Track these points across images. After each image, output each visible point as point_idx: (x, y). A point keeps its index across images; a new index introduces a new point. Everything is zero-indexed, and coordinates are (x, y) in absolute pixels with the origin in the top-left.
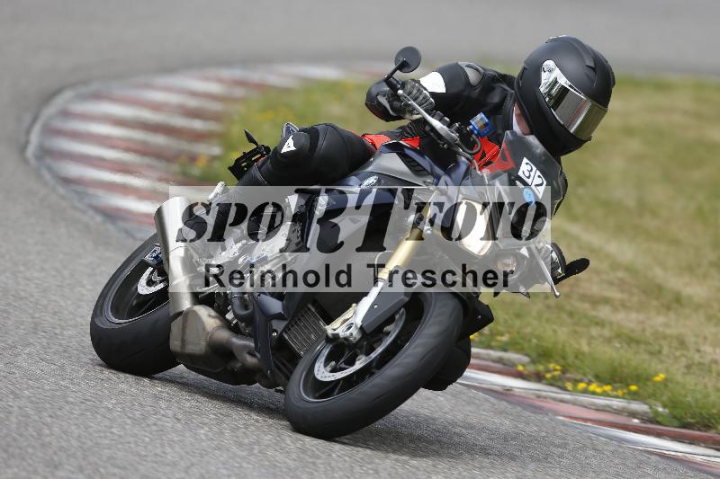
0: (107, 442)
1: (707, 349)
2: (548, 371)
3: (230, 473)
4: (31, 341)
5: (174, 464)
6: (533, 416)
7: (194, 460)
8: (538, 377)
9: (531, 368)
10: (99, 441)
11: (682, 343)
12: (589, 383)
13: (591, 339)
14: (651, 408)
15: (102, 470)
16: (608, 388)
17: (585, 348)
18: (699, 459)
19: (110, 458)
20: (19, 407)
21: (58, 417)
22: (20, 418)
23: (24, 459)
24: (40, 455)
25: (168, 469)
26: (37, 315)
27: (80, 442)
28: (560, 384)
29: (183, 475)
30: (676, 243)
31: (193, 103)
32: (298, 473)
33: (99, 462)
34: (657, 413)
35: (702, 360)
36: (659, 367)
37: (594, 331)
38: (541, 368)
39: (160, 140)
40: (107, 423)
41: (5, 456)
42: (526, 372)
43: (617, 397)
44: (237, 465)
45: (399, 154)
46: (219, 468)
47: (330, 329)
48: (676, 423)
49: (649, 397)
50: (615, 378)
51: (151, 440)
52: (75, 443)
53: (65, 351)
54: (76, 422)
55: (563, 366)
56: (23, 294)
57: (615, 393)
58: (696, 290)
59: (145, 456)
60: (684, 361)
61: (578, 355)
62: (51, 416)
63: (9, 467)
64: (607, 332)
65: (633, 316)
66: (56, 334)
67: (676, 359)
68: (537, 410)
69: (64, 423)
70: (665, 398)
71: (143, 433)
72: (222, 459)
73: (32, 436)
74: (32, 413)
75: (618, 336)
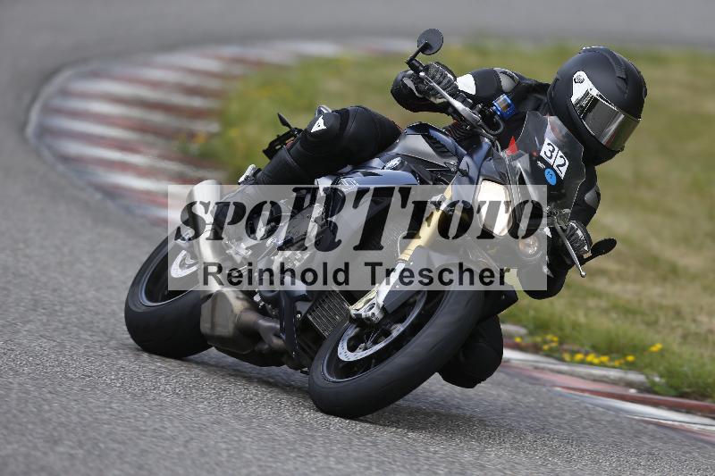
0: (105, 417)
1: (704, 319)
2: (545, 342)
3: (229, 446)
4: (31, 318)
5: (174, 438)
6: (530, 388)
7: (192, 434)
8: (535, 349)
9: (529, 340)
10: (99, 417)
11: (678, 313)
12: (587, 354)
13: (588, 310)
14: (647, 378)
15: (102, 445)
16: (605, 359)
17: (582, 319)
18: (696, 427)
19: (109, 433)
20: (20, 384)
21: (57, 393)
22: (20, 394)
23: (23, 435)
24: (40, 431)
25: (167, 444)
26: (37, 292)
27: (79, 416)
28: (556, 355)
29: (182, 449)
30: (670, 213)
31: (191, 81)
32: (297, 446)
33: (98, 437)
34: (654, 384)
35: (698, 331)
36: (657, 337)
37: (592, 303)
38: (538, 339)
39: (158, 118)
40: (106, 398)
41: (5, 432)
42: (523, 344)
43: (614, 367)
44: (236, 439)
45: (424, 136)
46: (217, 442)
47: (353, 310)
48: (673, 392)
49: (646, 366)
50: (612, 349)
51: (151, 415)
52: (75, 419)
53: (64, 328)
54: (76, 398)
55: (560, 338)
56: (23, 271)
57: (612, 364)
58: (691, 261)
59: (145, 431)
60: (680, 332)
61: (576, 326)
62: (50, 393)
63: (10, 443)
64: (604, 304)
65: (630, 287)
66: (56, 311)
67: (673, 329)
68: (535, 381)
69: (64, 399)
70: (661, 368)
71: (142, 408)
72: (221, 432)
73: (32, 412)
74: (32, 389)
75: (615, 307)
